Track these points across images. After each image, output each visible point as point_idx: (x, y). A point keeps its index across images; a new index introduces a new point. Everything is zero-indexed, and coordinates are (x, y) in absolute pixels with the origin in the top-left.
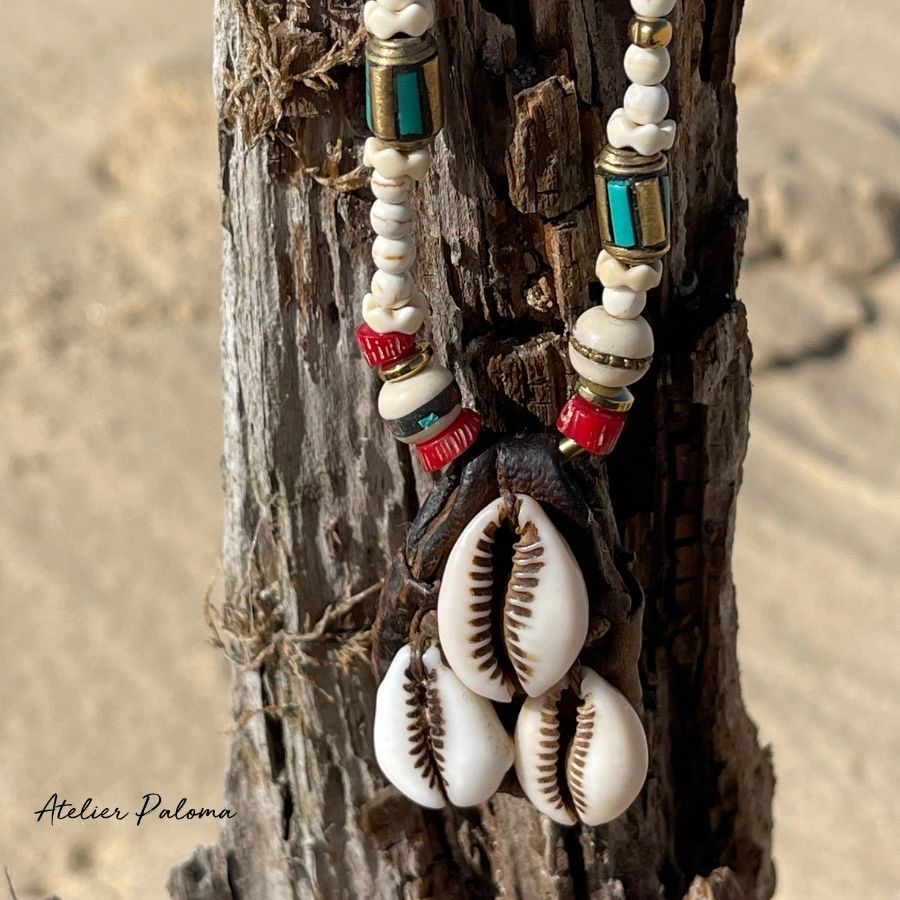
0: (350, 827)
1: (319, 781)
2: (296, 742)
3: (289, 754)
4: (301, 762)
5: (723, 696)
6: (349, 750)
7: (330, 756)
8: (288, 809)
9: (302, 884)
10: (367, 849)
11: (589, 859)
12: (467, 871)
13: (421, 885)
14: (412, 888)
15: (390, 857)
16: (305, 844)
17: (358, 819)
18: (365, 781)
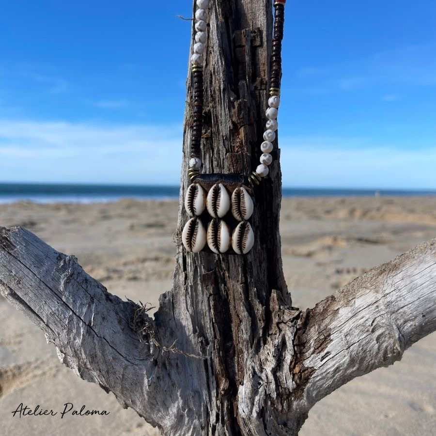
0: (199, 282)
1: (193, 269)
2: (189, 260)
3: (187, 263)
4: (189, 265)
5: (278, 260)
6: (200, 262)
7: (196, 264)
8: (186, 278)
9: (188, 297)
10: (202, 288)
11: (249, 280)
12: (223, 297)
13: (213, 297)
14: (211, 298)
15: (207, 289)
16: (189, 286)
17: (200, 279)
18: (202, 271)
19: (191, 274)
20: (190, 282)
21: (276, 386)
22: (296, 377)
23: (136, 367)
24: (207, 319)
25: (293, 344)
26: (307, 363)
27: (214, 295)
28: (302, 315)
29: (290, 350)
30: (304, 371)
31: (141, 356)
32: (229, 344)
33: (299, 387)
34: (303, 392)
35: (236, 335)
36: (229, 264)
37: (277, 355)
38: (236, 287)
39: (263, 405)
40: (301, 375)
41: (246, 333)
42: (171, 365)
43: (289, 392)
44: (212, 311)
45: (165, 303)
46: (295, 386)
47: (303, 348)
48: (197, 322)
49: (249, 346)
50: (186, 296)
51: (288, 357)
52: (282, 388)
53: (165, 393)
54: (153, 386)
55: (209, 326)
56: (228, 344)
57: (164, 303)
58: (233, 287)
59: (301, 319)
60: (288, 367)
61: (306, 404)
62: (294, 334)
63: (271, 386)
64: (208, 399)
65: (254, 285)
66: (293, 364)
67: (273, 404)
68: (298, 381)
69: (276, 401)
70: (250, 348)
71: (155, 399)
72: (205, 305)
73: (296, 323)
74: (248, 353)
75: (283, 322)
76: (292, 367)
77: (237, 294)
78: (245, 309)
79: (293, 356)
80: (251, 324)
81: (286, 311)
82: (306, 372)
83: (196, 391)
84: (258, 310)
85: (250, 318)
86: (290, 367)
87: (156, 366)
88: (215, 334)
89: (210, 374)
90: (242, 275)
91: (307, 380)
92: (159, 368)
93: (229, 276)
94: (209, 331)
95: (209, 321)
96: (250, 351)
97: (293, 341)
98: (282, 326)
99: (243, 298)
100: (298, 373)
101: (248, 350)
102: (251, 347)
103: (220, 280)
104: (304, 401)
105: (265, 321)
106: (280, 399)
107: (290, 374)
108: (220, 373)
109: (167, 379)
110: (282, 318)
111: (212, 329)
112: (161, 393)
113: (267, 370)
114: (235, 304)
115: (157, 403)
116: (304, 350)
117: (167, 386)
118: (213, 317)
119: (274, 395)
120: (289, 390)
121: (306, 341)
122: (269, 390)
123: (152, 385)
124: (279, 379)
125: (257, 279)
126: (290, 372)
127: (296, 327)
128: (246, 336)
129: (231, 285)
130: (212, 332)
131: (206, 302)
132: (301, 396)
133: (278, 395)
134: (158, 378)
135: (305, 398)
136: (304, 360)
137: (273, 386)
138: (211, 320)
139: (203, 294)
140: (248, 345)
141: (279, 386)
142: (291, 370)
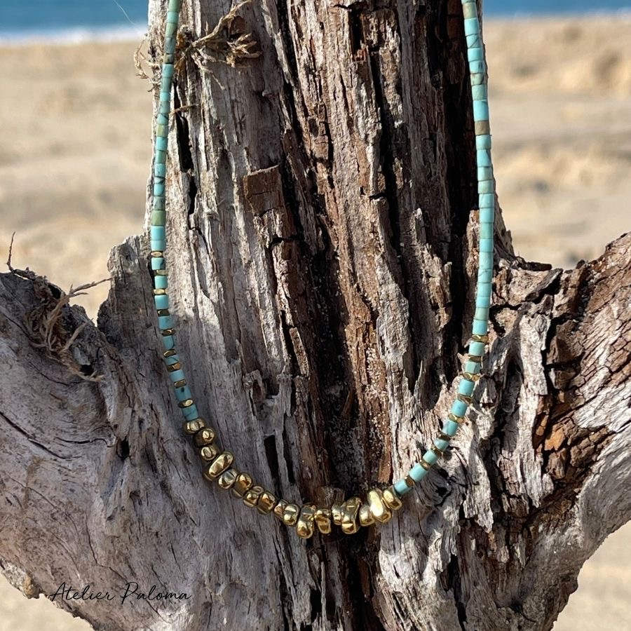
0: (236, 204)
1: (214, 160)
6: (235, 138)
7: (222, 142)
8: (193, 189)
9: (202, 249)
10: (248, 220)
11: (399, 183)
12: (313, 248)
13: (284, 247)
14: (278, 251)
15: (262, 222)
16: (205, 216)
17: (240, 192)
18: (245, 166)
19: (207, 178)
20: (208, 202)
21: (492, 494)
22: (554, 460)
23: (65, 463)
24: (268, 318)
25: (544, 363)
26: (586, 417)
27: (286, 241)
28: (567, 280)
29: (535, 383)
30: (577, 441)
31: (80, 432)
32: (335, 391)
33: (563, 491)
34: (573, 504)
35: (359, 361)
36: (330, 140)
37: (494, 401)
38: (357, 210)
39: (455, 552)
40: (568, 454)
41: (396, 347)
42: (169, 458)
43: (532, 507)
44: (283, 290)
45: (129, 275)
46: (550, 487)
47: (573, 373)
48: (234, 329)
49: (405, 384)
50: (196, 248)
51: (529, 405)
52: (509, 496)
53: (155, 541)
54: (119, 519)
55: (272, 339)
56: (333, 392)
57: (126, 276)
58: (345, 211)
59: (566, 289)
60: (529, 432)
61: (579, 539)
62: (545, 334)
63: (478, 493)
64: (282, 554)
65: (414, 201)
66: (544, 423)
67: (483, 547)
68: (560, 473)
69: (492, 537)
70: (408, 391)
71: (126, 559)
72: (257, 275)
73: (549, 305)
74: (401, 405)
75: (507, 305)
76: (540, 431)
77: (360, 232)
78: (389, 275)
79: (545, 399)
80: (409, 319)
81: (514, 272)
82: (584, 443)
83: (247, 533)
84: (428, 277)
85: (405, 301)
86: (534, 434)
87: (123, 459)
88: (294, 360)
89: (285, 480)
90: (376, 168)
91: (586, 465)
92: (134, 465)
93: (330, 179)
94: (274, 352)
95: (272, 322)
96: (408, 399)
97: (544, 353)
98: (506, 316)
99: (382, 242)
100: (560, 448)
101: (401, 398)
102: (411, 388)
103: (300, 196)
104: (576, 531)
105: (450, 309)
106: (503, 532)
107: (536, 453)
108: (316, 474)
109: (159, 499)
110: (504, 294)
111: (284, 347)
112: (142, 540)
113: (462, 449)
114: (353, 265)
115: (133, 574)
116: (578, 380)
117: (160, 520)
118: (287, 310)
119: (487, 521)
120: (530, 501)
121: (583, 353)
122: (471, 507)
123: (117, 515)
124: (501, 473)
125: (422, 179)
126: (535, 447)
127: (551, 316)
128: (394, 358)
129: (341, 207)
130: (285, 353)
131: (261, 262)
132: (568, 516)
133: (497, 519)
134: (134, 495)
135: (578, 522)
136: (578, 408)
137: (483, 493)
138: (280, 318)
139: (250, 240)
140: (400, 382)
141: (501, 492)
142: (537, 440)
